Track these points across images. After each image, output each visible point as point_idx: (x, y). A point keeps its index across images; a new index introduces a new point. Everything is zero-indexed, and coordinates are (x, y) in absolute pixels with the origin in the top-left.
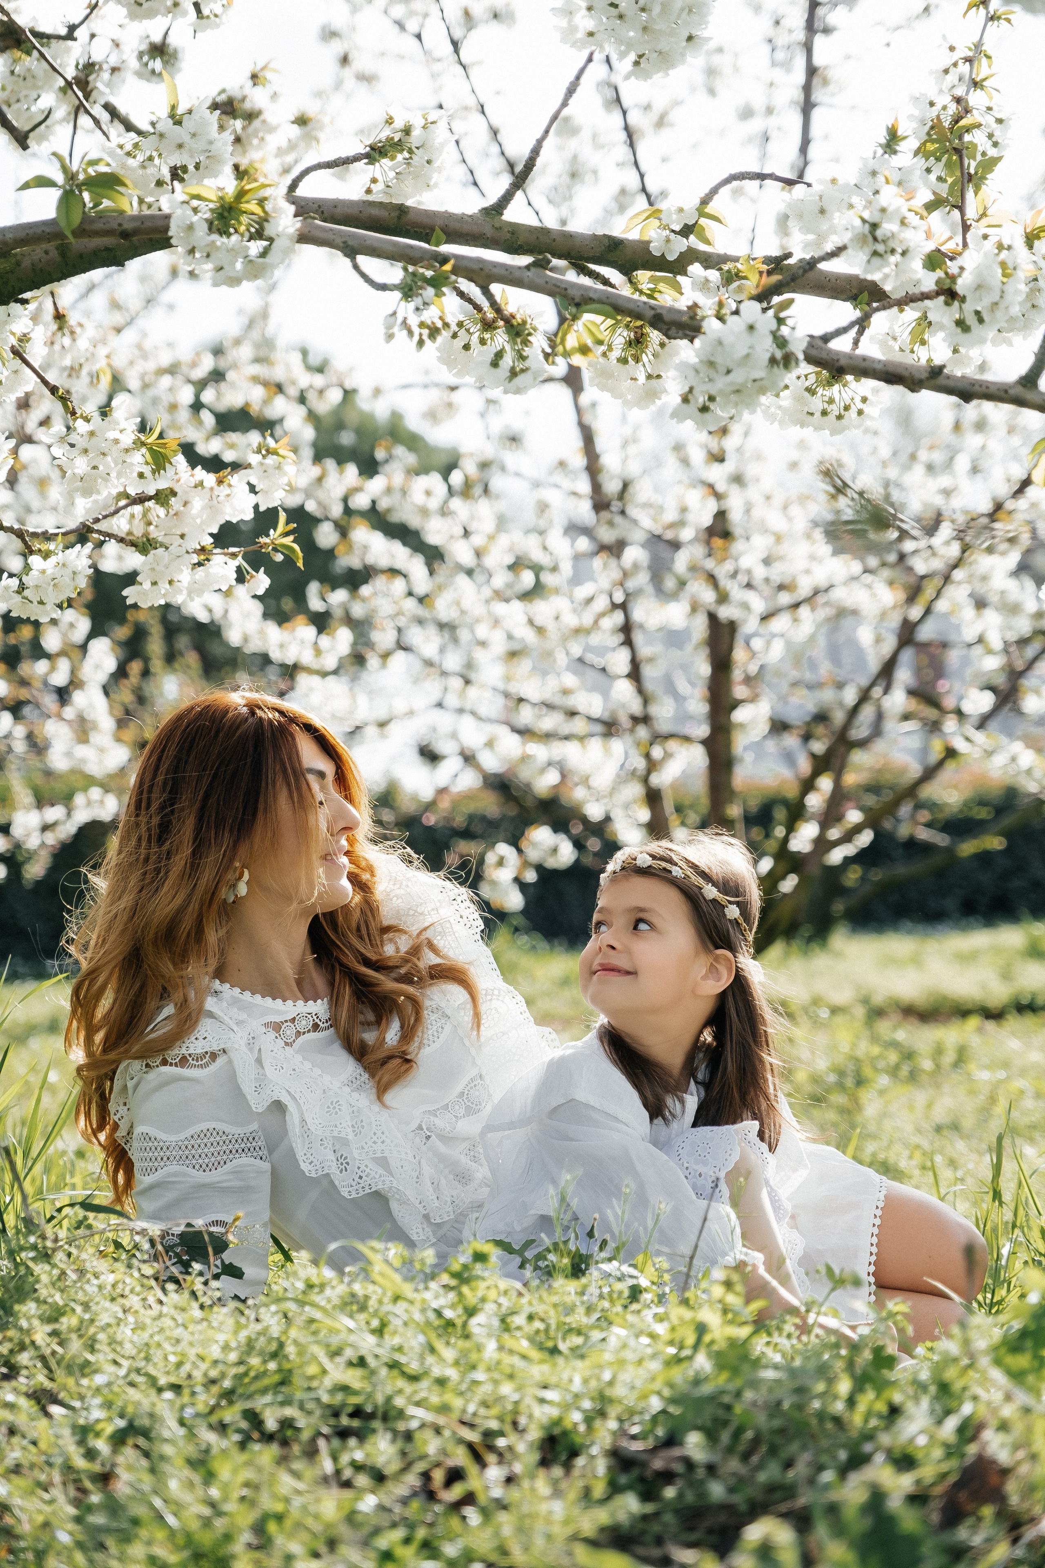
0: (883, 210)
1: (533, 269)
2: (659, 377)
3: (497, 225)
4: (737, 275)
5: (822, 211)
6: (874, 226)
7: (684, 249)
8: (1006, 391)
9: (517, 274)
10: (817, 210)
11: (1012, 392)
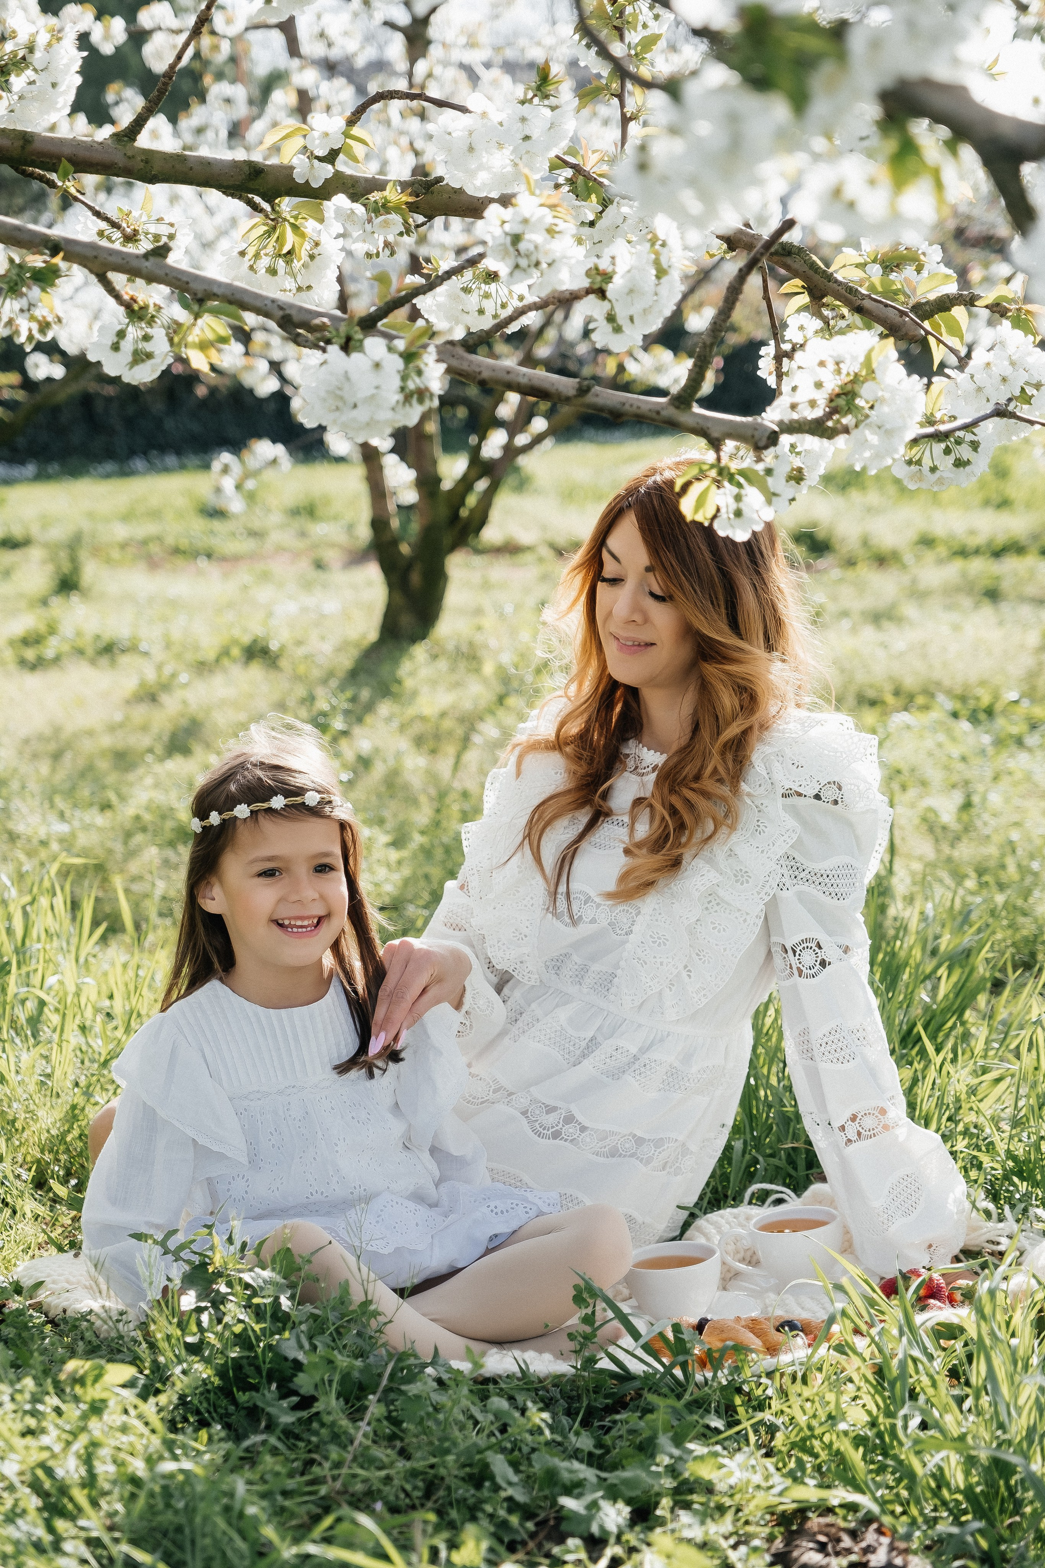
0: (525, 221)
1: (152, 259)
2: (309, 288)
3: (129, 153)
4: (384, 206)
5: (471, 149)
6: (516, 239)
7: (330, 175)
8: (658, 413)
9: (135, 263)
10: (466, 148)
11: (664, 413)
